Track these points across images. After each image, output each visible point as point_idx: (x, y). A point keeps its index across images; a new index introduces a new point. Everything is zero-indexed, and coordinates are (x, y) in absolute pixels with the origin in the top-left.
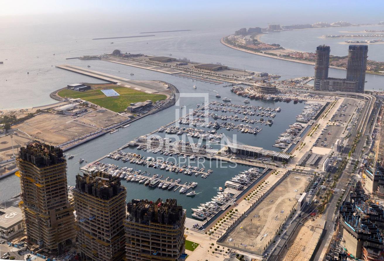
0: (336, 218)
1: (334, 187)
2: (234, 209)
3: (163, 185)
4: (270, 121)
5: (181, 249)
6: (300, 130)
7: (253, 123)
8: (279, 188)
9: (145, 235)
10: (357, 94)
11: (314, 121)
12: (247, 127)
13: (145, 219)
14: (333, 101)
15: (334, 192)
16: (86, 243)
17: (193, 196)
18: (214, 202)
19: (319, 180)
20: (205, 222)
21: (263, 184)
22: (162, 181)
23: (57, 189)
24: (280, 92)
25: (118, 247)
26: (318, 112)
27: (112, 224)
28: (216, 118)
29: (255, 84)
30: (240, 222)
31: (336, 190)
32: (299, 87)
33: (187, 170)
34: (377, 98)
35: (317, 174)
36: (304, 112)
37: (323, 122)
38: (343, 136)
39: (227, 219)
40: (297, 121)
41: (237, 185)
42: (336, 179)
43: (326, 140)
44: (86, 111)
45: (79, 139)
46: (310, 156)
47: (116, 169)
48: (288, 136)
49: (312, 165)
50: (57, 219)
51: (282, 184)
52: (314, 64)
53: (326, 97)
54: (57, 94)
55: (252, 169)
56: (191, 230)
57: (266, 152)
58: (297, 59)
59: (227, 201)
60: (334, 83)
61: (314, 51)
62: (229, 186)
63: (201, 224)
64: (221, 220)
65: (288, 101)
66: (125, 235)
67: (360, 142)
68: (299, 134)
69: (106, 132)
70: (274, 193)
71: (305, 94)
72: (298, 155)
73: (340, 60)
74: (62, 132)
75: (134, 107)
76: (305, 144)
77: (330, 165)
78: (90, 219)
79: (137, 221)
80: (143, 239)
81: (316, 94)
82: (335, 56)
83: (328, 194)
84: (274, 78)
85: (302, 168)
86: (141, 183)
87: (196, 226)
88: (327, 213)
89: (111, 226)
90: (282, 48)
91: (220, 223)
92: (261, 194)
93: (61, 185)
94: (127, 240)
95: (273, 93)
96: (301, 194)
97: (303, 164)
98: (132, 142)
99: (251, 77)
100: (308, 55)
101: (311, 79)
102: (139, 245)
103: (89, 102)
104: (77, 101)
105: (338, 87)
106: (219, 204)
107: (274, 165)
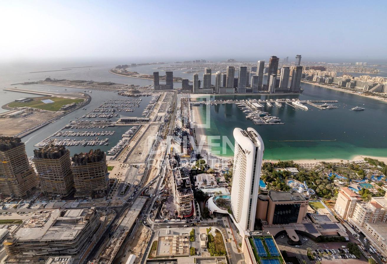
1: (168, 127)
2: (129, 146)
3: (90, 143)
4: (138, 105)
5: (106, 171)
6: (151, 107)
7: (131, 107)
8: (147, 133)
9: (85, 170)
10: (171, 90)
11: (157, 103)
12: (129, 109)
13: (84, 163)
14: (162, 94)
15: (169, 130)
16: (47, 185)
17: (107, 145)
18: (118, 145)
19: (162, 126)
20: (116, 155)
21: (140, 133)
22: (89, 142)
23: (20, 161)
24: (140, 92)
25: (69, 181)
26: (157, 99)
27: (63, 170)
28: (113, 107)
29: (129, 90)
30: (132, 151)
31: (169, 128)
32: (148, 89)
33: (102, 133)
34: (178, 91)
35: (161, 124)
36: (152, 99)
37: (160, 103)
38: (168, 107)
39: (126, 151)
40: (149, 104)
42: (169, 124)
43: (162, 109)
44: (32, 113)
45: (30, 130)
46: (157, 117)
47: (60, 141)
48: (147, 110)
49: (158, 121)
50: (23, 178)
51: (148, 130)
52: (153, 79)
53: (160, 92)
54: (7, 106)
55: (134, 127)
56: (109, 161)
57: (139, 119)
58: (145, 78)
59: (124, 143)
60: (162, 86)
61: (152, 74)
62: (124, 137)
63: (113, 157)
64: (123, 152)
65: (144, 96)
66: (73, 174)
67: (175, 108)
68: (151, 109)
69: (49, 123)
70: (145, 135)
71: (151, 92)
73: (163, 77)
74: (16, 127)
75: (65, 107)
76: (154, 113)
77: (165, 119)
78: (48, 172)
79: (79, 165)
80: (84, 173)
81: (155, 92)
82: (160, 76)
83: (167, 131)
84: (137, 86)
85: (155, 122)
86: (76, 145)
87: (111, 159)
88: (167, 138)
89: (63, 172)
90: (138, 74)
91: (123, 154)
92: (140, 137)
93: (23, 158)
94: (74, 176)
95: (138, 93)
96: (156, 133)
97: (155, 121)
98: (67, 125)
99: (126, 87)
100: (150, 76)
101: (152, 85)
102: (82, 176)
103: (33, 108)
104: (24, 108)
105: (164, 88)
106: (121, 146)
107: (143, 123)
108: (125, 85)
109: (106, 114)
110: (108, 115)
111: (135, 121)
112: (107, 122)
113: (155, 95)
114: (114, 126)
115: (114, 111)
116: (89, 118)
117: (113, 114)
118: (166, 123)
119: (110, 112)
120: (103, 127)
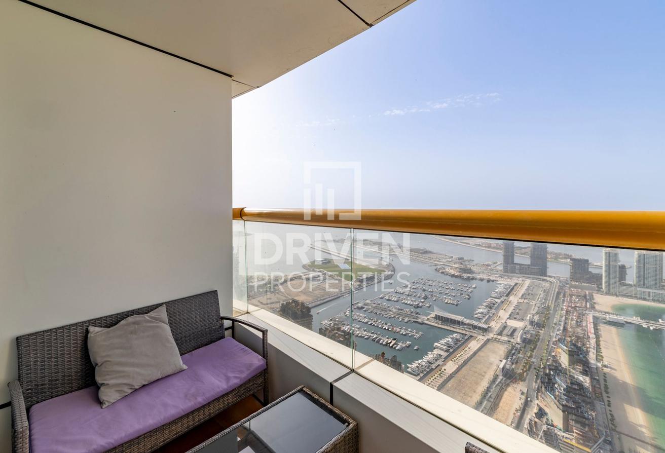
0: (537, 387)
1: (531, 357)
2: (443, 368)
3: (383, 341)
4: (469, 295)
6: (494, 304)
7: (454, 296)
8: (480, 353)
10: (541, 277)
11: (506, 298)
12: (450, 299)
14: (520, 282)
15: (532, 362)
18: (426, 361)
19: (516, 350)
20: (419, 377)
21: (466, 349)
22: (383, 338)
24: (475, 273)
26: (509, 290)
28: (424, 290)
29: (454, 265)
30: (448, 381)
31: (533, 360)
32: (490, 269)
33: (403, 331)
34: (560, 281)
35: (513, 344)
36: (496, 289)
37: (514, 299)
38: (533, 312)
39: (437, 377)
40: (491, 297)
41: (445, 347)
42: (532, 350)
43: (518, 314)
45: (320, 300)
46: (505, 327)
47: (348, 326)
48: (484, 309)
49: (507, 335)
51: (483, 349)
52: (501, 252)
53: (514, 278)
54: (307, 266)
55: (456, 334)
57: (467, 321)
58: (486, 247)
59: (436, 360)
60: (520, 267)
62: (437, 347)
64: (432, 377)
65: (482, 280)
67: (550, 319)
68: (494, 308)
69: (340, 295)
70: (477, 357)
71: (496, 275)
72: (495, 325)
73: (523, 250)
74: (309, 294)
75: (361, 278)
76: (499, 317)
77: (524, 336)
81: (505, 275)
83: (526, 363)
84: (469, 261)
85: (499, 337)
86: (366, 339)
88: (527, 381)
91: (431, 380)
92: (466, 357)
95: (470, 273)
96: (501, 361)
97: (500, 334)
98: (360, 305)
99: (450, 260)
100: (495, 245)
101: (499, 263)
104: (320, 271)
105: (524, 270)
106: (429, 363)
107: (475, 333)
108: (448, 256)
109: (413, 299)
110: (415, 301)
111: (460, 323)
112: (412, 312)
113: (503, 283)
114: (423, 324)
115: (426, 298)
116: (389, 300)
117: (422, 302)
118: (525, 347)
119: (419, 297)
120: (406, 320)
